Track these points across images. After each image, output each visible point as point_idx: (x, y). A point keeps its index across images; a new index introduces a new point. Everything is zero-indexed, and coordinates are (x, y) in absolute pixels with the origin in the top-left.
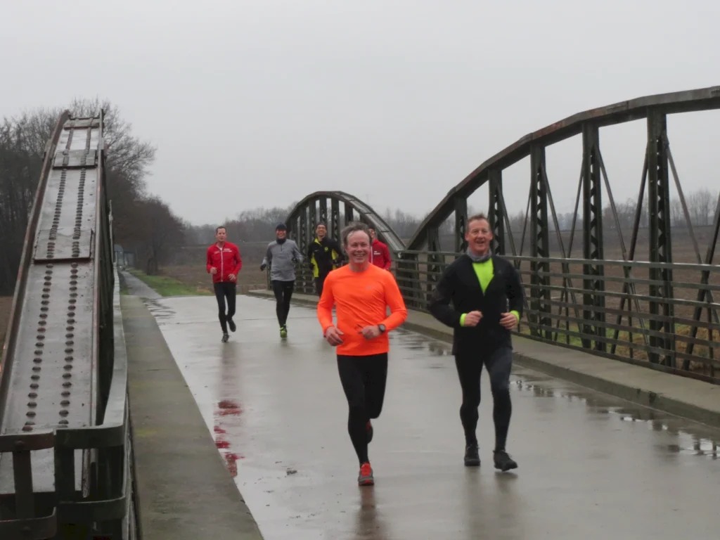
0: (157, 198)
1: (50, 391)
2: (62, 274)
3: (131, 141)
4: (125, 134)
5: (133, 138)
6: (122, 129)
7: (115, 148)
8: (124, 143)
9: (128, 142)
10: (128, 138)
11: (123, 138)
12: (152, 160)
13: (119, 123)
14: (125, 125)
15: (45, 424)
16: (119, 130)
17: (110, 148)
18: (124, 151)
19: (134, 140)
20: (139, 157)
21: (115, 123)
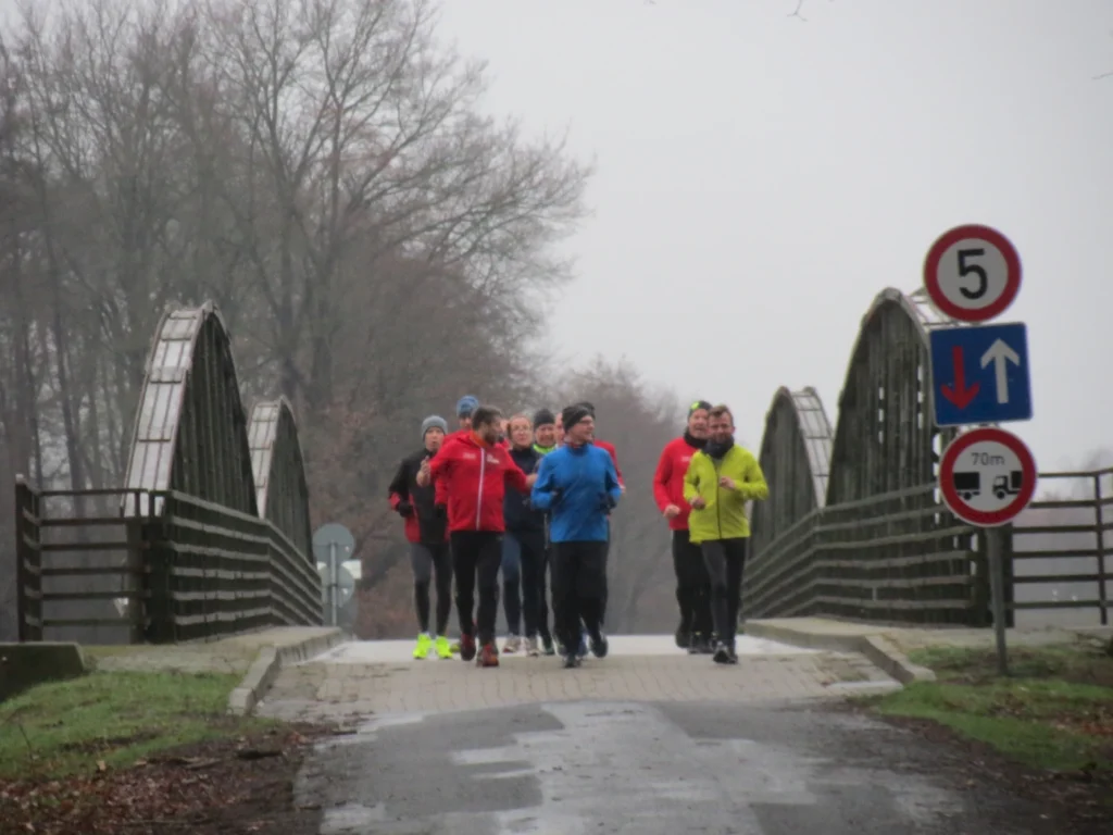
0: (621, 375)
1: (150, 473)
2: (154, 448)
3: (488, 132)
4: (458, 106)
5: (490, 122)
6: (446, 83)
7: (416, 166)
8: (453, 142)
9: (473, 138)
10: (471, 123)
11: (450, 121)
12: (575, 214)
13: (435, 55)
14: (459, 69)
15: (149, 486)
16: (433, 88)
17: (395, 162)
18: (450, 177)
19: (499, 127)
20: (514, 203)
21: (415, 59)
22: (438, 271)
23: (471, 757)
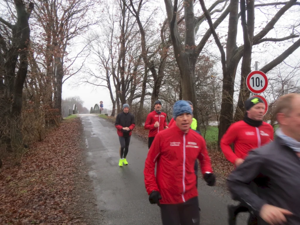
22: (80, 104)
23: (87, 118)
